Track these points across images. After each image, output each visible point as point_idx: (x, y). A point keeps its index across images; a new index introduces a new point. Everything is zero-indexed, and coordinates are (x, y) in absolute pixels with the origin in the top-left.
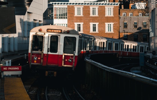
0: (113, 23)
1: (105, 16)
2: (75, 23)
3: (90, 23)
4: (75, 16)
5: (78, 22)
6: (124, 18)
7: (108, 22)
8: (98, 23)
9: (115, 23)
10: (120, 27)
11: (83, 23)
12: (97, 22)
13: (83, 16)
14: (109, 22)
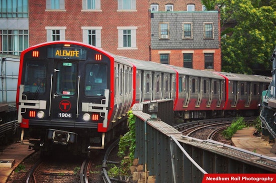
0: (136, 28)
1: (118, 11)
2: (47, 28)
3: (83, 28)
4: (46, 10)
5: (54, 25)
6: (162, 16)
7: (123, 25)
8: (101, 28)
9: (140, 26)
10: (153, 35)
11: (65, 28)
12: (98, 25)
13: (65, 11)
14: (127, 25)
